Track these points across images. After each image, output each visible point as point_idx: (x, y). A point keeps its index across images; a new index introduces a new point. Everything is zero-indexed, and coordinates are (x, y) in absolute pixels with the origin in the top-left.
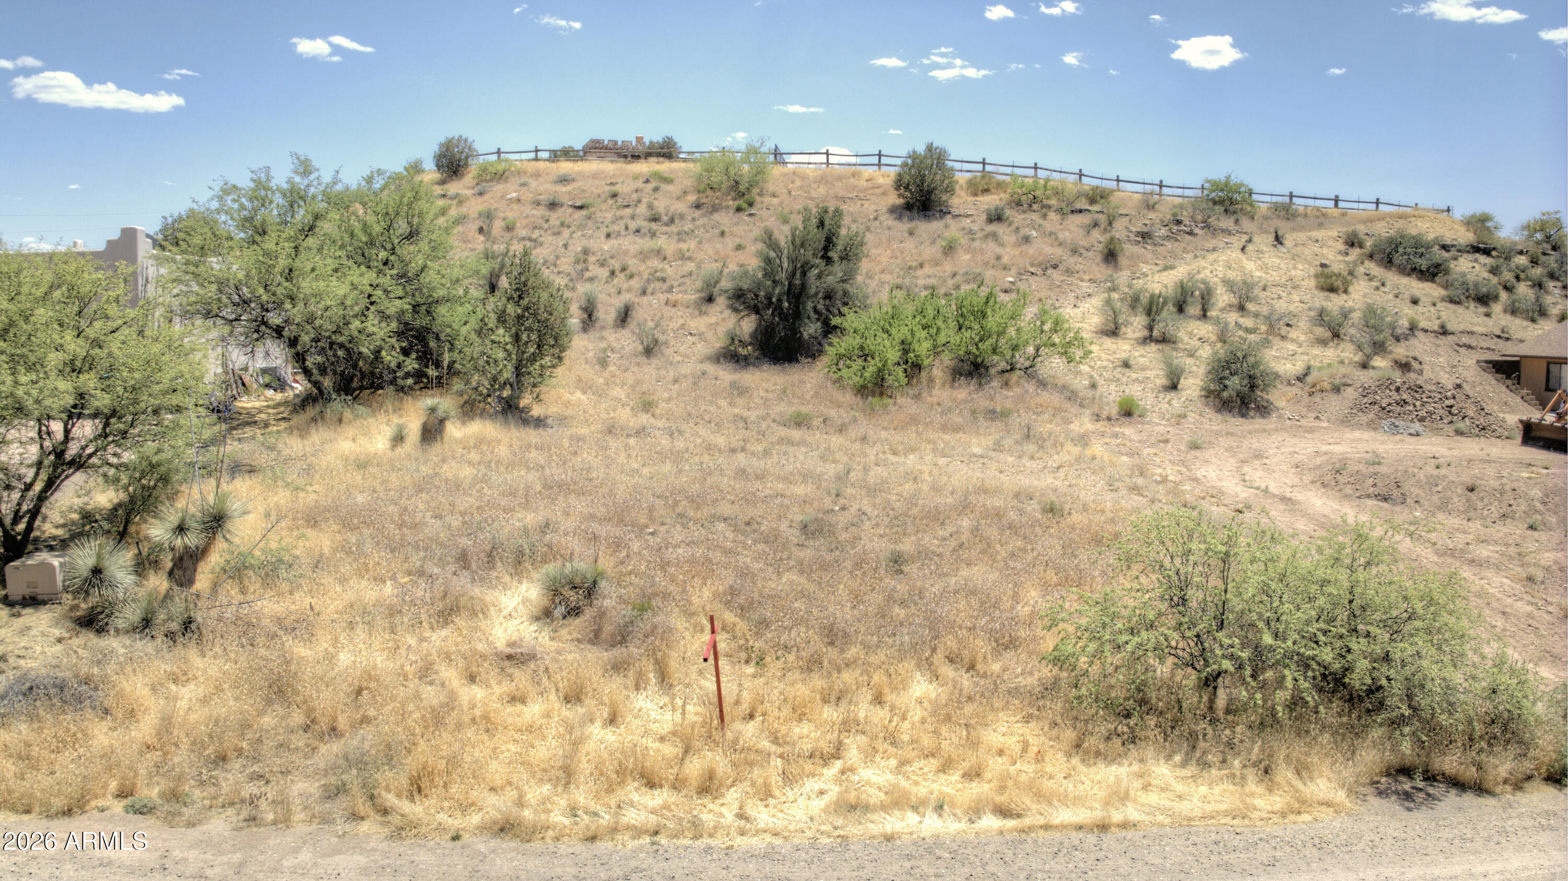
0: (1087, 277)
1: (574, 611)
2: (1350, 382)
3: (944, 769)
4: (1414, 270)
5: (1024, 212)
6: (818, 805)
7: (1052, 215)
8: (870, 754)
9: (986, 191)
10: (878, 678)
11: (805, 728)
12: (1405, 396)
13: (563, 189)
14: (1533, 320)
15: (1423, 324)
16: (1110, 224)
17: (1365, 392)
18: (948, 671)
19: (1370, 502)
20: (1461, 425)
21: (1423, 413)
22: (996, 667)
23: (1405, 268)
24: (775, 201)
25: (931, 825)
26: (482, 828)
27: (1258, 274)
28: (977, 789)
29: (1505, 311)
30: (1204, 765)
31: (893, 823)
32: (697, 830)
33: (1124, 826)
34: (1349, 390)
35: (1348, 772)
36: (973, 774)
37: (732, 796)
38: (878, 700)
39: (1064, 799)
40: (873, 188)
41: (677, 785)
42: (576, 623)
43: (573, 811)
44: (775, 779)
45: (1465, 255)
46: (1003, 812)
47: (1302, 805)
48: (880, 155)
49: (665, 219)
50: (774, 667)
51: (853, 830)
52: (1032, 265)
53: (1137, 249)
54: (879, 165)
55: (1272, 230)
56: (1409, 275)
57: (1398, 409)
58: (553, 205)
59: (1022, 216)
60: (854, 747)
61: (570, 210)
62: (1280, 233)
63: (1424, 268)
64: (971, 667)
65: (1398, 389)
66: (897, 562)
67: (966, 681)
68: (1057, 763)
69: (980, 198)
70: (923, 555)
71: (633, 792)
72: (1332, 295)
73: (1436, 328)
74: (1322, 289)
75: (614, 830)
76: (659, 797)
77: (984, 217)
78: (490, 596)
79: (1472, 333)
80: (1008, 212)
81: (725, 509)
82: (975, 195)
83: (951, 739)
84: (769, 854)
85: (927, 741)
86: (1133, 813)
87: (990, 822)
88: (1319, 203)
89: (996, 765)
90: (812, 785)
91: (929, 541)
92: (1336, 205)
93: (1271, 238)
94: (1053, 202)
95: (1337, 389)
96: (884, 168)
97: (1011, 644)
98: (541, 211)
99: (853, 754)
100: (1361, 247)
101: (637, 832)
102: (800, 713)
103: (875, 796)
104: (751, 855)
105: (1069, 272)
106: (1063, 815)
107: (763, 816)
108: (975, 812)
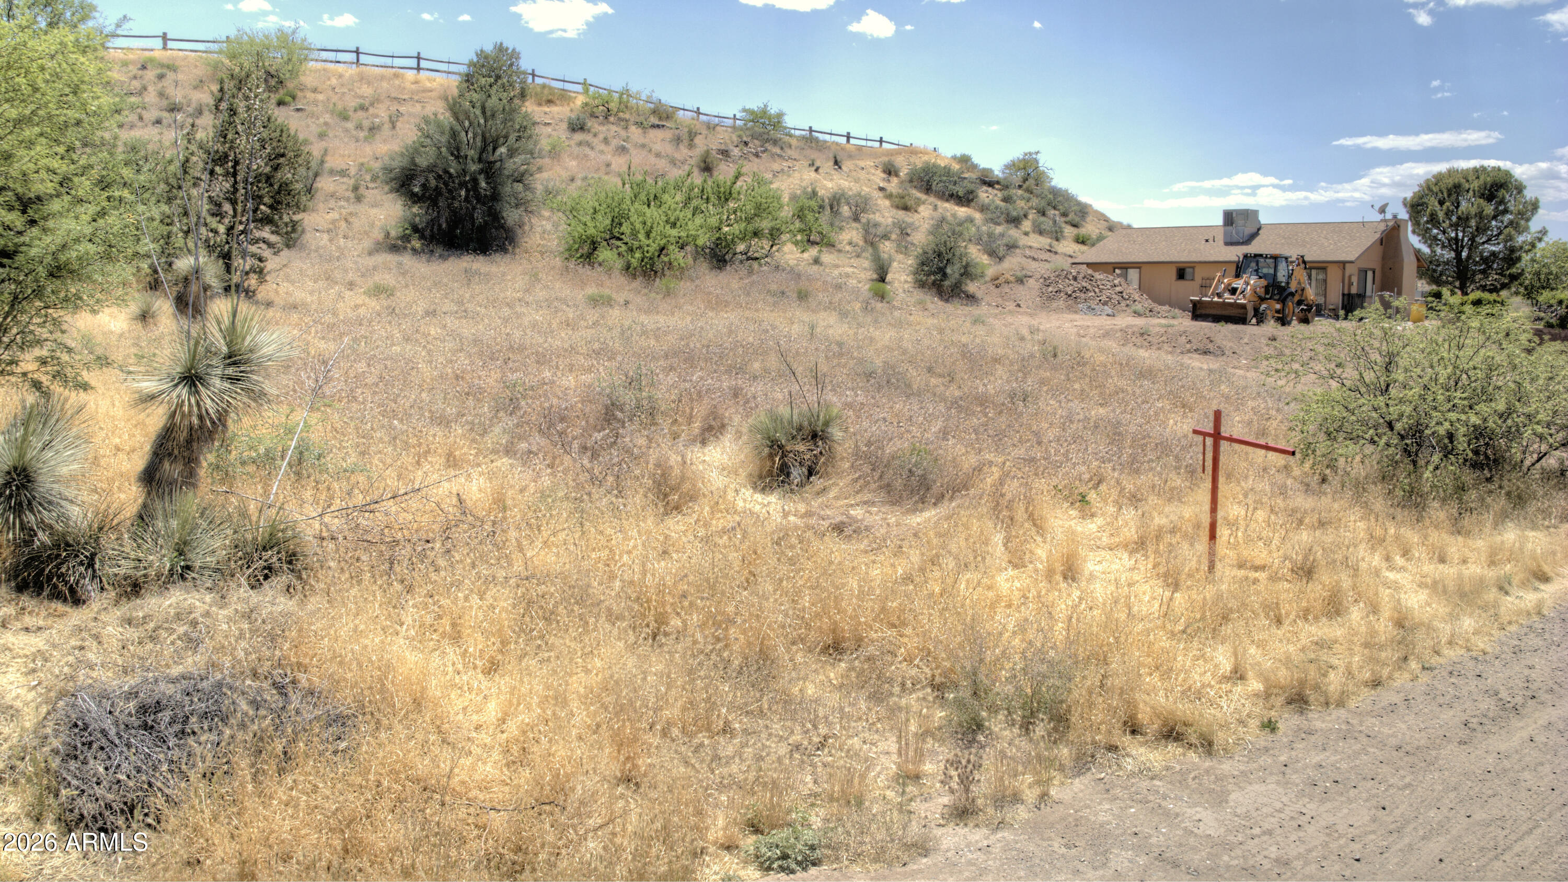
2: (1029, 274)
4: (952, 196)
5: (605, 124)
7: (634, 129)
12: (1084, 284)
16: (692, 140)
17: (1047, 281)
21: (1104, 298)
23: (944, 194)
24: (320, 97)
34: (1031, 281)
45: (979, 187)
48: (419, 58)
54: (418, 68)
55: (831, 156)
56: (947, 200)
57: (1083, 295)
59: (605, 128)
62: (839, 159)
63: (961, 194)
65: (1075, 279)
72: (909, 213)
74: (897, 207)
77: (564, 126)
80: (589, 123)
88: (834, 138)
92: (848, 141)
93: (831, 163)
94: (628, 116)
95: (1020, 281)
96: (423, 75)
100: (897, 175)
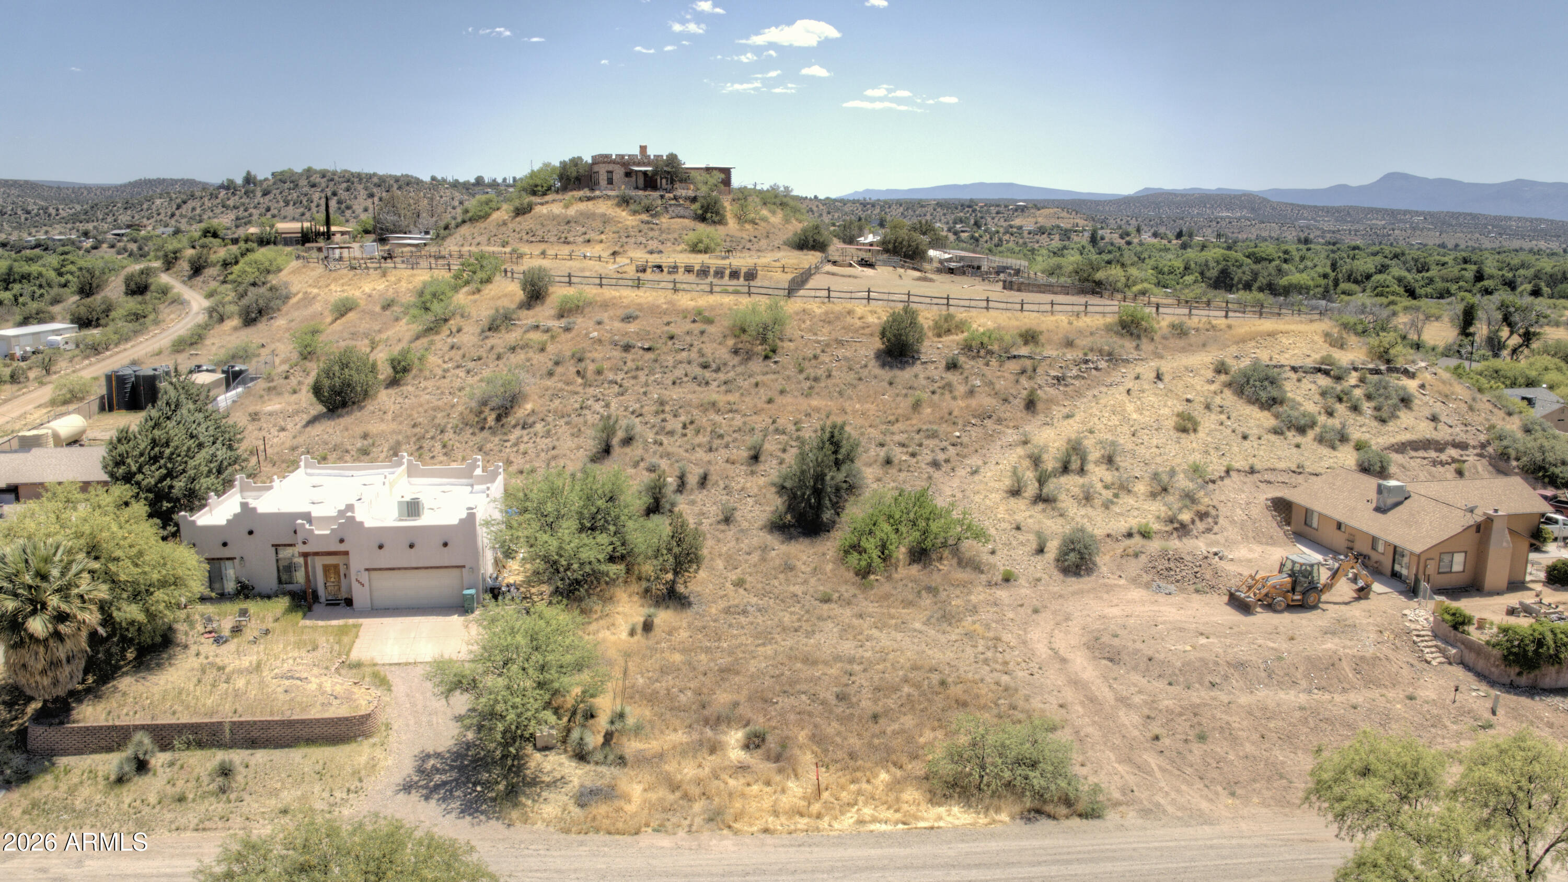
0: (1011, 424)
1: (758, 747)
2: (1144, 551)
3: (888, 809)
4: (1257, 400)
5: (973, 358)
6: (851, 821)
7: (994, 362)
8: (866, 803)
9: (948, 331)
10: (868, 773)
11: (844, 794)
12: (1172, 565)
13: (632, 327)
14: (1333, 448)
15: (1236, 465)
16: (1035, 370)
17: (1151, 559)
18: (893, 769)
19: (1104, 662)
20: (1199, 586)
21: (1179, 577)
22: (910, 766)
24: (792, 345)
25: (883, 827)
26: (758, 831)
27: (1135, 416)
28: (898, 816)
29: (1315, 439)
30: (970, 806)
31: (872, 827)
32: (818, 829)
33: (939, 828)
34: (1143, 556)
35: (1017, 808)
36: (897, 811)
37: (827, 819)
38: (868, 781)
39: (923, 819)
40: (863, 328)
41: (810, 816)
42: (760, 751)
43: (782, 825)
44: (837, 812)
45: (1308, 376)
46: (904, 823)
47: (994, 821)
48: (869, 292)
49: (714, 366)
50: (832, 768)
51: (861, 829)
52: (974, 417)
53: (1052, 391)
54: (868, 299)
56: (1253, 404)
58: (627, 348)
59: (972, 363)
60: (861, 799)
61: (641, 352)
62: (1162, 372)
64: (901, 767)
65: (1169, 559)
66: (875, 717)
67: (899, 773)
68: (923, 806)
69: (944, 339)
70: (887, 712)
71: (797, 818)
72: (1183, 435)
73: (1247, 469)
74: (1177, 430)
75: (795, 831)
76: (805, 820)
77: (944, 363)
78: (724, 738)
79: (1274, 470)
80: (962, 359)
81: (804, 687)
82: (939, 336)
83: (892, 796)
84: (839, 837)
85: (884, 798)
86: (942, 824)
87: (900, 826)
89: (905, 807)
90: (849, 815)
91: (891, 703)
93: (1154, 374)
94: (995, 347)
95: (1136, 555)
96: (872, 303)
97: (916, 757)
98: (617, 354)
99: (861, 803)
100: (1226, 374)
101: (802, 831)
102: (843, 788)
103: (868, 818)
104: (834, 837)
105: (999, 421)
106: (922, 824)
107: (836, 825)
108: (896, 823)
